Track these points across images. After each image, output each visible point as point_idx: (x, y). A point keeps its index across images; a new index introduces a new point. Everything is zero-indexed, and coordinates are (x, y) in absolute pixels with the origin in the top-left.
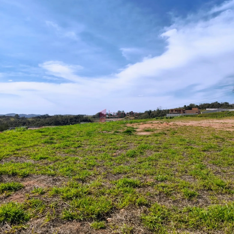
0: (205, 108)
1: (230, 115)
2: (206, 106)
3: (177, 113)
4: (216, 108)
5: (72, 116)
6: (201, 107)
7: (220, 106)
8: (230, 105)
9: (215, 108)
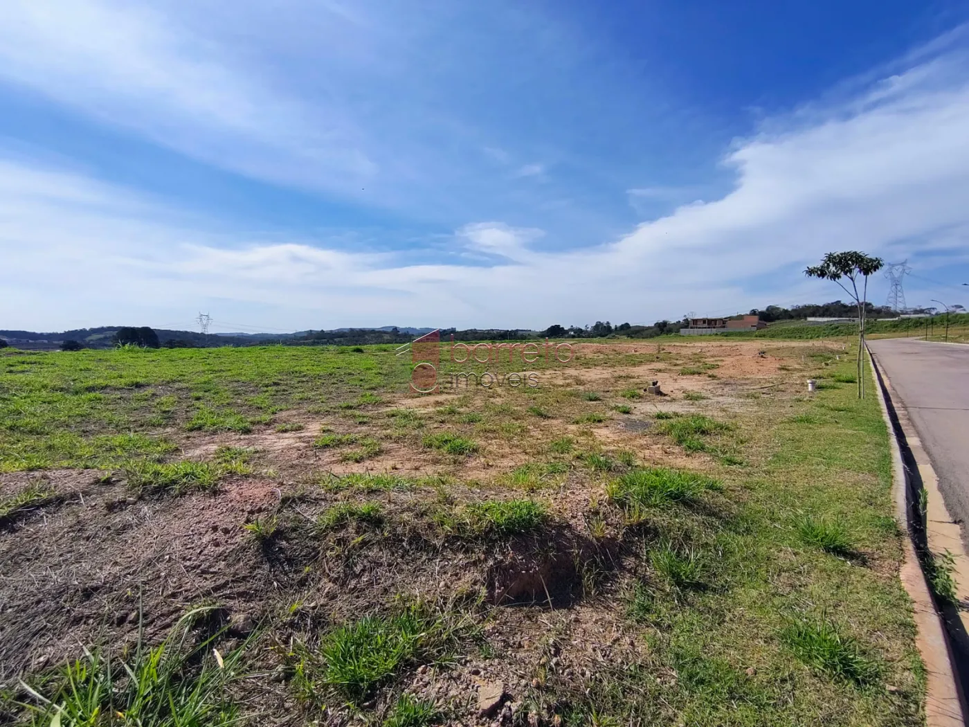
0: (805, 317)
1: (836, 332)
2: (808, 312)
3: (705, 328)
4: (834, 317)
5: (494, 332)
6: (793, 314)
7: (846, 312)
8: (874, 308)
9: (830, 316)
